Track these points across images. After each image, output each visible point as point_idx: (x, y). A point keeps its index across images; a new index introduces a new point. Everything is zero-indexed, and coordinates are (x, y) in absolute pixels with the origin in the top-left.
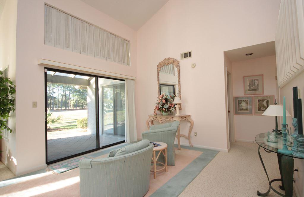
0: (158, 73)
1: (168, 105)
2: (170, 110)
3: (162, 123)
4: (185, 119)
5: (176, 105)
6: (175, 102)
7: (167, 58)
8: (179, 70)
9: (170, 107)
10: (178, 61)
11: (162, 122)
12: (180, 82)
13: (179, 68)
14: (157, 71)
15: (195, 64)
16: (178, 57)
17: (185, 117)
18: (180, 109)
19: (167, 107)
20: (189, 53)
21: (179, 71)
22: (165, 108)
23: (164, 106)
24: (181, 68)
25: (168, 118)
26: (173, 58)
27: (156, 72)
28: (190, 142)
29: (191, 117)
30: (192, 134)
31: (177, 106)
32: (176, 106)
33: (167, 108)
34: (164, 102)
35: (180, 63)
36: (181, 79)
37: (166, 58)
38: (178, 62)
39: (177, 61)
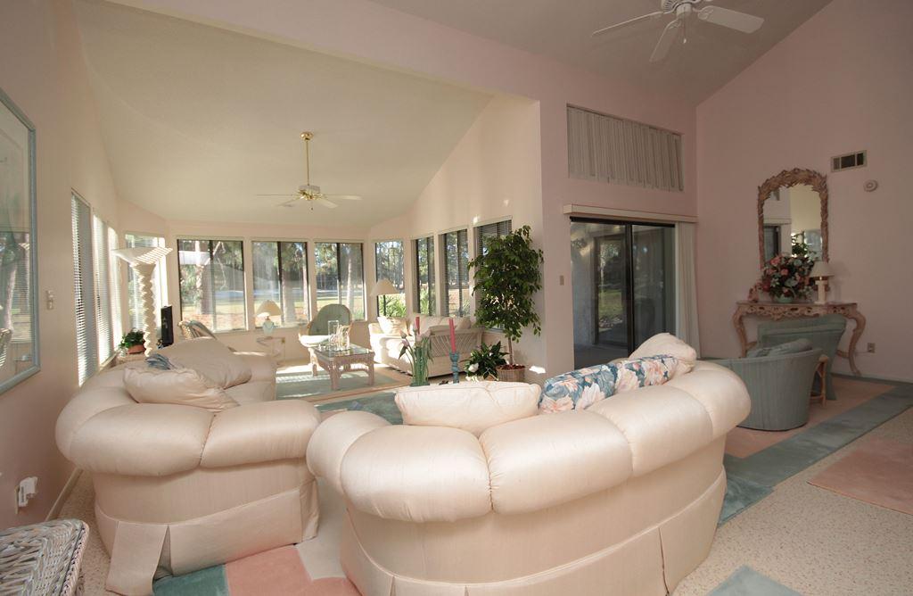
0: (761, 204)
1: (795, 279)
2: (801, 291)
3: (778, 320)
4: (841, 311)
5: (818, 279)
6: (813, 274)
7: (790, 168)
8: (825, 197)
9: (801, 285)
10: (823, 176)
11: (779, 317)
12: (827, 225)
13: (826, 192)
14: (759, 200)
15: (877, 185)
16: (824, 167)
17: (843, 308)
18: (827, 288)
19: (794, 283)
20: (858, 155)
21: (827, 199)
22: (788, 287)
23: (787, 284)
24: (829, 193)
25: (796, 309)
26: (808, 170)
27: (756, 202)
28: (852, 365)
29: (858, 309)
30: (861, 346)
31: (820, 283)
32: (817, 282)
33: (793, 287)
34: (786, 274)
35: (828, 182)
36: (830, 220)
37: (786, 169)
38: (824, 179)
39: (821, 177)
